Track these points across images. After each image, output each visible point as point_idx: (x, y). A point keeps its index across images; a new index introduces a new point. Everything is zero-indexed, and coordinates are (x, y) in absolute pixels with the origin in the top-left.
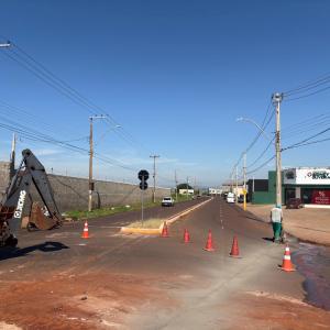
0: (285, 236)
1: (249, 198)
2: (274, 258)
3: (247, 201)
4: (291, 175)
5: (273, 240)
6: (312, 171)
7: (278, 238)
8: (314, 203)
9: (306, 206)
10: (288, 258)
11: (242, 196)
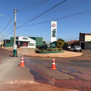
0: (18, 55)
1: (4, 45)
2: (16, 62)
3: (3, 46)
4: (17, 38)
5: (13, 56)
6: (23, 37)
7: (15, 55)
8: (23, 46)
9: (21, 47)
10: (22, 61)
11: (2, 45)
